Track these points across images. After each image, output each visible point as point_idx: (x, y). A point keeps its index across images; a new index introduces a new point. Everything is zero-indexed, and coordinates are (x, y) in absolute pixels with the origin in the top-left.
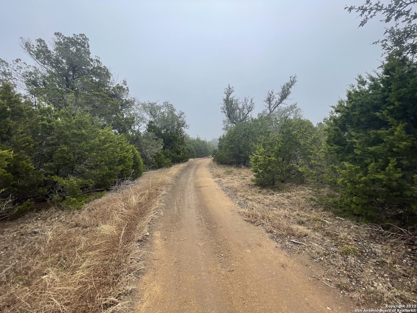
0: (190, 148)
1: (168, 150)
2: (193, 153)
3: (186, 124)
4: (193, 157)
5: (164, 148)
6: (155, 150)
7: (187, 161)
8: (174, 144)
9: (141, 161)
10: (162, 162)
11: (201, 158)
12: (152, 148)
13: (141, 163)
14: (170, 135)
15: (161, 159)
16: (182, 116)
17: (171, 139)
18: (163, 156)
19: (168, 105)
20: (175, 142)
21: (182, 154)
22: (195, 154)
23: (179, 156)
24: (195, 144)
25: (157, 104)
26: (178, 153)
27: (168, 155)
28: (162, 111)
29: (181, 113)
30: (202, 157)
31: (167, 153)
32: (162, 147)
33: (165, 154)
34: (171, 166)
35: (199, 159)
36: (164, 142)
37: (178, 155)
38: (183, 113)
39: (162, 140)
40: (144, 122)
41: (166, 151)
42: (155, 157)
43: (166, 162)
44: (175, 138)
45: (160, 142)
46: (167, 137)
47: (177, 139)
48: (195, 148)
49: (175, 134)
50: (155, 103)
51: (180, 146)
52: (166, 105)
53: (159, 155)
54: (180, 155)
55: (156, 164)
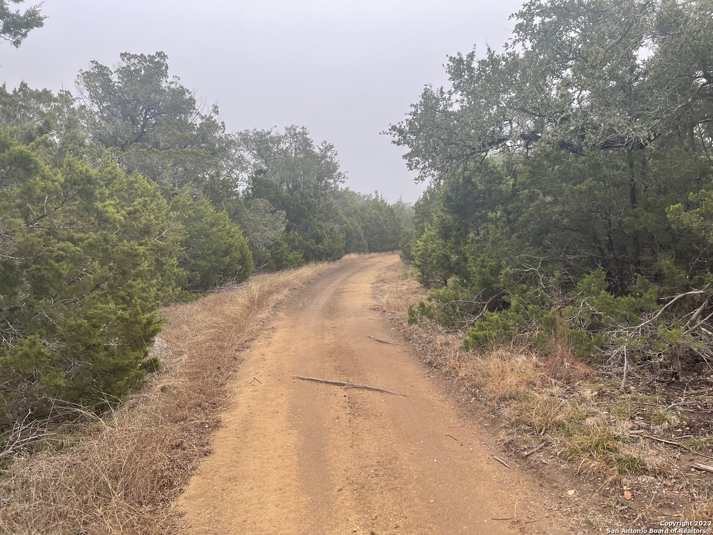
0: (351, 227)
1: (295, 234)
2: (360, 239)
3: (338, 171)
4: (359, 250)
5: (288, 229)
6: (272, 234)
7: (339, 258)
8: (310, 220)
9: (250, 253)
10: (284, 257)
11: (383, 254)
12: (265, 231)
13: (249, 256)
14: (300, 201)
15: (282, 252)
16: (329, 154)
17: (304, 210)
18: (286, 246)
19: (295, 134)
20: (311, 216)
21: (326, 242)
22: (365, 242)
23: (320, 245)
24: (367, 215)
25: (273, 134)
26: (319, 239)
27: (297, 243)
28: (283, 146)
29: (326, 148)
30: (386, 250)
31: (293, 240)
32: (283, 229)
33: (291, 242)
34: (300, 265)
35: (373, 254)
36: (288, 217)
37: (317, 243)
38: (332, 147)
39: (284, 212)
40: (244, 169)
41: (291, 237)
42: (269, 247)
43: (291, 256)
44: (312, 206)
45: (280, 217)
46: (293, 205)
47: (315, 208)
48: (364, 228)
49: (311, 197)
50: (269, 133)
51: (323, 225)
52: (292, 132)
53: (278, 244)
54: (322, 245)
55: (272, 261)
